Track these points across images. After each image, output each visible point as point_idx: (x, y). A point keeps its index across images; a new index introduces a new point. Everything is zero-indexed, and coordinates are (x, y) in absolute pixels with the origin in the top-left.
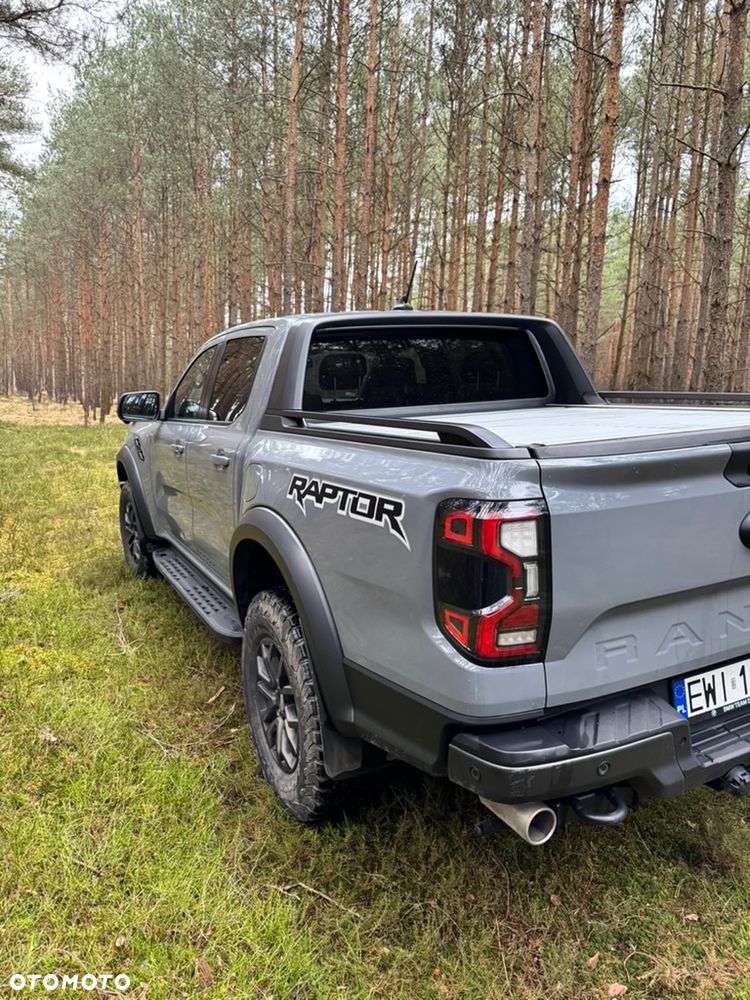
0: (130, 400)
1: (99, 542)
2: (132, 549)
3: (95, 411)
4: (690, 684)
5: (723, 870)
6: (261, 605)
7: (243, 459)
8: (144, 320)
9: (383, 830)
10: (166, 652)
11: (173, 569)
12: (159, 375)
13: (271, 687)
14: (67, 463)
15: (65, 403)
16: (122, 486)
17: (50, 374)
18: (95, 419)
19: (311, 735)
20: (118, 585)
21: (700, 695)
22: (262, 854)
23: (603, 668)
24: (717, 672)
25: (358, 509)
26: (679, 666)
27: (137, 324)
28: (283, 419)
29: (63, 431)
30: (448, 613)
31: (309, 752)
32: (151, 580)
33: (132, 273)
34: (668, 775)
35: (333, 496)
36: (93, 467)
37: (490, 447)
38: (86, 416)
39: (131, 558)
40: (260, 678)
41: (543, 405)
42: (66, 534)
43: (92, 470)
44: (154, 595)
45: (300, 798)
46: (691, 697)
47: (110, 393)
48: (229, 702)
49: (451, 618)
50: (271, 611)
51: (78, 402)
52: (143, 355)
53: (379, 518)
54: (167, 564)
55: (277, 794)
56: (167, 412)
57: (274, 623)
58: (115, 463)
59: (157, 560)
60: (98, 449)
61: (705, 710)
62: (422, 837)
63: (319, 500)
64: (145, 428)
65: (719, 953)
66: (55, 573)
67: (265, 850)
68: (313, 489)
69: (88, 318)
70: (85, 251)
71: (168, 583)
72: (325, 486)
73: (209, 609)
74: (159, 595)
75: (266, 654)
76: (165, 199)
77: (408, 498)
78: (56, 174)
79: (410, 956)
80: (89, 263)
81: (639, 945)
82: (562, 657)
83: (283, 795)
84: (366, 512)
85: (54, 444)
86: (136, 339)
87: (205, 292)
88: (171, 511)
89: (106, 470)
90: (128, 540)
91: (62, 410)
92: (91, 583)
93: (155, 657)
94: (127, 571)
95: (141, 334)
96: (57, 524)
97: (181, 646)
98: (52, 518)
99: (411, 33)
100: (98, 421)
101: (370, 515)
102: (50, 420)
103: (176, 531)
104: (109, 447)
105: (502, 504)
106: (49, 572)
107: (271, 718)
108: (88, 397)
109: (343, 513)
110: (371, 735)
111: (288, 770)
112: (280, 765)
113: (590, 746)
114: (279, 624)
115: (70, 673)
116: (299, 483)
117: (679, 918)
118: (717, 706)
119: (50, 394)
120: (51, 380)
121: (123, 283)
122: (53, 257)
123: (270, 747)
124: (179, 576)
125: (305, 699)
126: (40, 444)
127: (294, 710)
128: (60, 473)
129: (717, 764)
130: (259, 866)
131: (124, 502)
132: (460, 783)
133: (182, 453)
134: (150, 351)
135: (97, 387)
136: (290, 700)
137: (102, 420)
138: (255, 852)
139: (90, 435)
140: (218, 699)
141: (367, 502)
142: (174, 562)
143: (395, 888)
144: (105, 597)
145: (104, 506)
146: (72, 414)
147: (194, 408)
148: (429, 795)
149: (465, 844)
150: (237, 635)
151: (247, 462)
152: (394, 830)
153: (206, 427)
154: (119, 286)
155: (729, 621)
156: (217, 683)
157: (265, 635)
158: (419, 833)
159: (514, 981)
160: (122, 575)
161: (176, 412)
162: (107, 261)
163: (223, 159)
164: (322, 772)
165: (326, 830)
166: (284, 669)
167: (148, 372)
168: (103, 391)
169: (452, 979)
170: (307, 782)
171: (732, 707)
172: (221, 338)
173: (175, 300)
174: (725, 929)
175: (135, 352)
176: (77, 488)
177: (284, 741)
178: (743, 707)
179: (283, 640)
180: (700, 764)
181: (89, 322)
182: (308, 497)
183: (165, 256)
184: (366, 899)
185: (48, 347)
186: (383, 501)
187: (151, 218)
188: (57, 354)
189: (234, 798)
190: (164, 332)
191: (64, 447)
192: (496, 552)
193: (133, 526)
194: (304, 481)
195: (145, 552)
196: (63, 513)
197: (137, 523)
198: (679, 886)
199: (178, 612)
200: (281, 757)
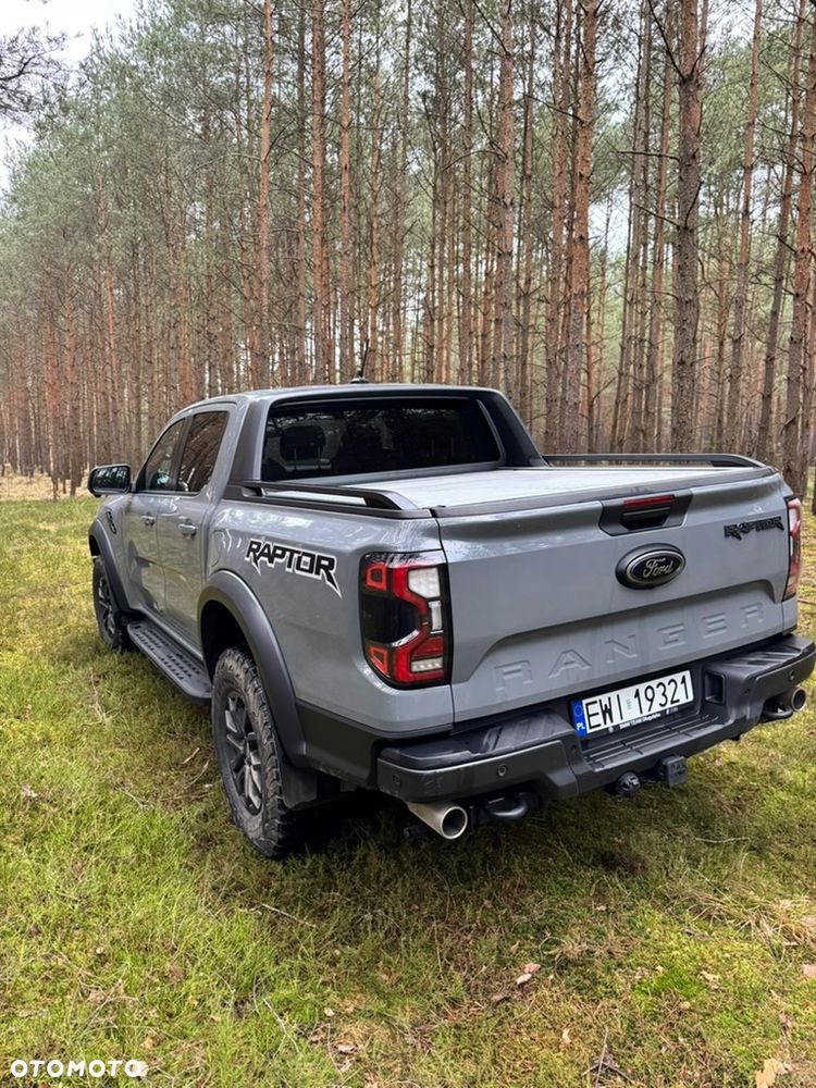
0: (101, 473)
1: (72, 620)
2: (106, 624)
3: (64, 484)
4: (587, 705)
5: (633, 870)
6: (226, 661)
7: (208, 528)
8: (116, 385)
9: (342, 859)
10: (141, 719)
11: (147, 640)
12: (134, 442)
13: (239, 738)
14: (36, 540)
15: (32, 476)
16: (94, 560)
17: (14, 445)
18: (65, 492)
19: (271, 772)
20: (93, 660)
21: (597, 714)
22: (229, 884)
23: (501, 688)
24: (613, 695)
25: (302, 566)
26: (570, 687)
27: (109, 387)
28: (243, 489)
29: (29, 506)
30: (372, 649)
31: (271, 788)
32: (126, 654)
33: (102, 334)
34: (562, 777)
35: (282, 556)
36: (64, 544)
37: (399, 509)
38: (55, 490)
39: (107, 633)
40: (229, 731)
41: (495, 468)
42: (38, 612)
43: (63, 547)
44: (130, 668)
45: (265, 833)
46: (589, 716)
47: (81, 463)
48: (204, 761)
49: (375, 652)
50: (235, 666)
51: (46, 474)
52: (116, 422)
53: (318, 573)
54: (142, 635)
55: (246, 835)
56: (138, 485)
57: (238, 676)
58: (87, 539)
59: (131, 632)
60: (69, 524)
61: (603, 727)
62: (375, 860)
63: (271, 561)
64: (116, 501)
65: (618, 933)
66: (29, 650)
67: (233, 880)
68: (266, 551)
69: (55, 383)
70: (50, 312)
71: (144, 655)
72: (276, 548)
73: (182, 674)
74: (135, 669)
75: (232, 707)
76: (135, 255)
77: (339, 554)
78: (16, 231)
79: (356, 952)
80: (53, 323)
81: (552, 932)
82: (466, 679)
83: (251, 835)
84: (307, 568)
85: (21, 521)
86: (108, 404)
87: (182, 352)
88: (146, 584)
89: (78, 546)
90: (102, 614)
91: (28, 483)
92: (66, 658)
93: (130, 725)
94: (102, 646)
95: (113, 398)
96: (29, 603)
97: (157, 714)
98: (21, 597)
99: (392, 79)
100: (68, 494)
101: (310, 571)
102: (15, 495)
103: (149, 601)
104: (81, 522)
105: (413, 555)
106: (22, 652)
107: (239, 767)
108: (57, 469)
109: (290, 570)
110: (319, 763)
111: (254, 812)
112: (248, 809)
113: (490, 752)
114: (242, 676)
115: (47, 740)
116: (255, 546)
117: (589, 910)
118: (615, 723)
119: (14, 466)
120: (15, 450)
121: (92, 345)
122: (15, 318)
123: (240, 794)
124: (153, 646)
125: (265, 741)
126: (5, 522)
127: (257, 755)
128: (29, 551)
129: (607, 770)
130: (228, 894)
131: (97, 576)
132: (388, 792)
133: (152, 524)
134: (125, 416)
135: (66, 457)
136: (254, 746)
137: (73, 492)
138: (223, 882)
139: (61, 510)
140: (193, 759)
141: (308, 559)
142: (148, 633)
143: (349, 903)
144: (80, 672)
145: (76, 584)
146: (40, 488)
147: (164, 480)
148: (383, 826)
149: (413, 864)
150: (209, 696)
151: (212, 530)
152: (351, 858)
153: (178, 498)
154: (88, 347)
155: (616, 650)
156: (192, 745)
157: (232, 689)
158: (373, 859)
159: (446, 967)
160: (97, 650)
161: (147, 484)
162: (75, 322)
163: (197, 209)
164: (282, 806)
165: (290, 862)
166: (247, 717)
167: (121, 439)
168: (73, 461)
169: (392, 970)
170: (269, 816)
171: (628, 724)
172: (189, 411)
173: (150, 362)
174: (626, 914)
175: (107, 419)
176: (48, 566)
177: (251, 785)
178: (639, 725)
179: (245, 690)
180: (591, 769)
181: (56, 387)
182: (262, 558)
183: (137, 315)
184: (322, 914)
185: (11, 415)
186: (320, 558)
187: (121, 274)
188: (21, 422)
189: (206, 841)
190: (138, 397)
191: (32, 523)
192: (407, 596)
193: (107, 601)
194: (259, 544)
195: (120, 626)
196: (34, 592)
197: (111, 597)
198: (594, 886)
199: (154, 681)
200: (249, 801)
